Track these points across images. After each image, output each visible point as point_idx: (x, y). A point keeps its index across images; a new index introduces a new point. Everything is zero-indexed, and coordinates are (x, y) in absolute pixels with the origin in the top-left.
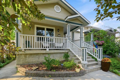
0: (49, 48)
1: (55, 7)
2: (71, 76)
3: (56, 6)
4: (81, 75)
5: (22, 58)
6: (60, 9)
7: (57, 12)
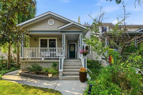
0: (45, 58)
1: (48, 21)
2: (44, 79)
3: (50, 19)
4: (51, 80)
5: (24, 65)
6: (54, 21)
7: (50, 25)
